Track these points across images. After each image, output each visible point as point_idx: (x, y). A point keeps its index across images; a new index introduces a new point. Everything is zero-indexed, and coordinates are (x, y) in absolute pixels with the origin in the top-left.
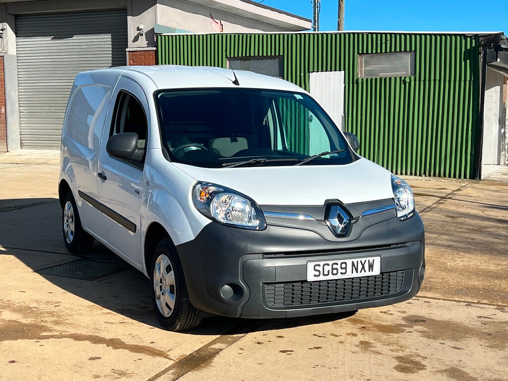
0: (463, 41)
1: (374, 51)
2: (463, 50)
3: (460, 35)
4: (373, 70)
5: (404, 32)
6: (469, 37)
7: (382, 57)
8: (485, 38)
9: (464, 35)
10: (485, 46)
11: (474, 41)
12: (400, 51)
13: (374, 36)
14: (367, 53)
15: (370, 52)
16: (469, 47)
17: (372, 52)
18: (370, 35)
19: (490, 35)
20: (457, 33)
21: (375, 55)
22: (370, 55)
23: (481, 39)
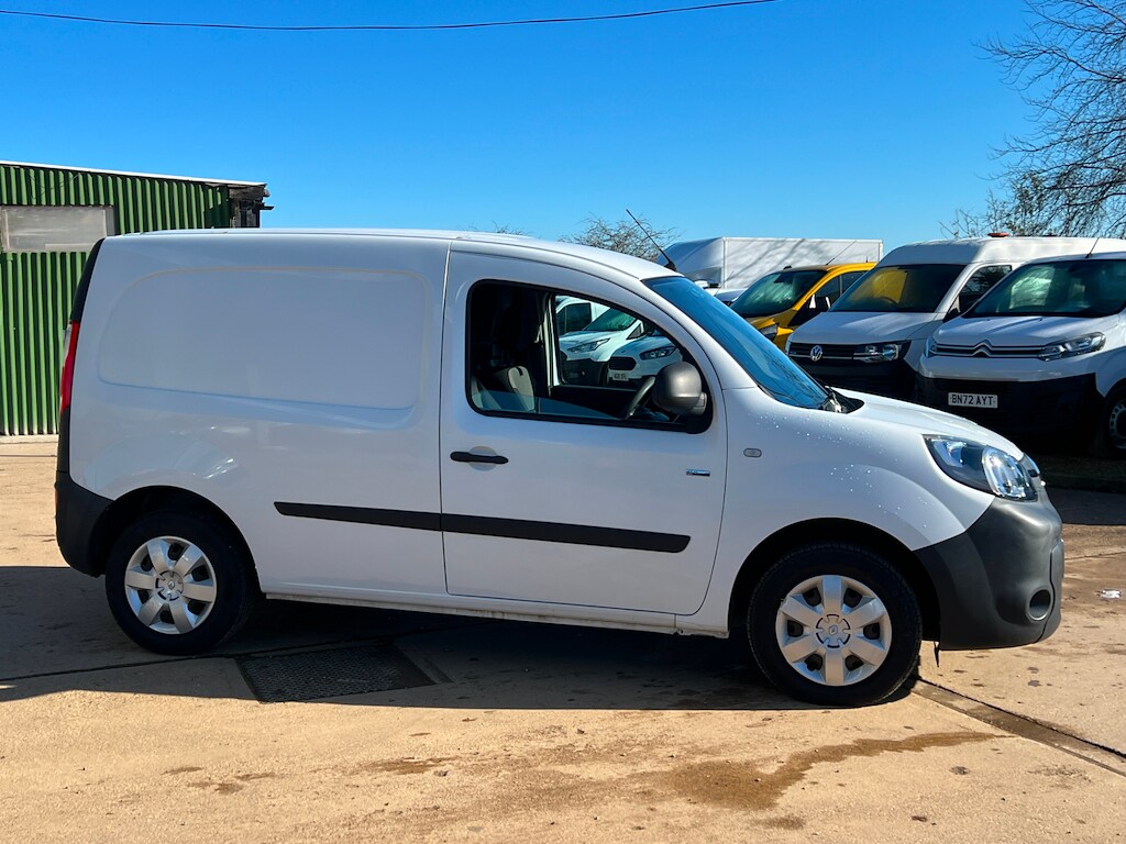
0: (202, 193)
1: (34, 202)
2: (203, 210)
3: (196, 183)
4: (33, 237)
5: (92, 170)
6: (211, 187)
7: (50, 213)
8: (238, 191)
9: (202, 183)
10: (243, 204)
11: (219, 194)
12: (88, 204)
13: (32, 172)
14: (20, 204)
15: (25, 202)
16: (211, 206)
17: (30, 204)
18: (22, 170)
19: (247, 187)
20: (190, 179)
21: (34, 210)
22: (24, 209)
23: (231, 192)
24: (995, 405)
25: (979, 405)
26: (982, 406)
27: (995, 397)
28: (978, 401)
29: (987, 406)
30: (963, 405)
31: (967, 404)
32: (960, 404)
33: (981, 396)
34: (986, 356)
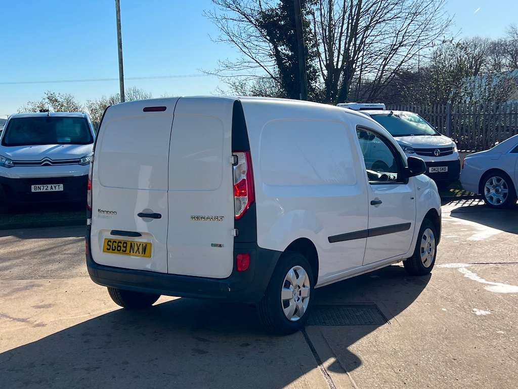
24: (62, 189)
25: (52, 190)
26: (54, 190)
27: (62, 185)
28: (52, 188)
29: (57, 190)
30: (42, 191)
31: (44, 190)
32: (39, 191)
33: (53, 185)
34: (51, 165)
